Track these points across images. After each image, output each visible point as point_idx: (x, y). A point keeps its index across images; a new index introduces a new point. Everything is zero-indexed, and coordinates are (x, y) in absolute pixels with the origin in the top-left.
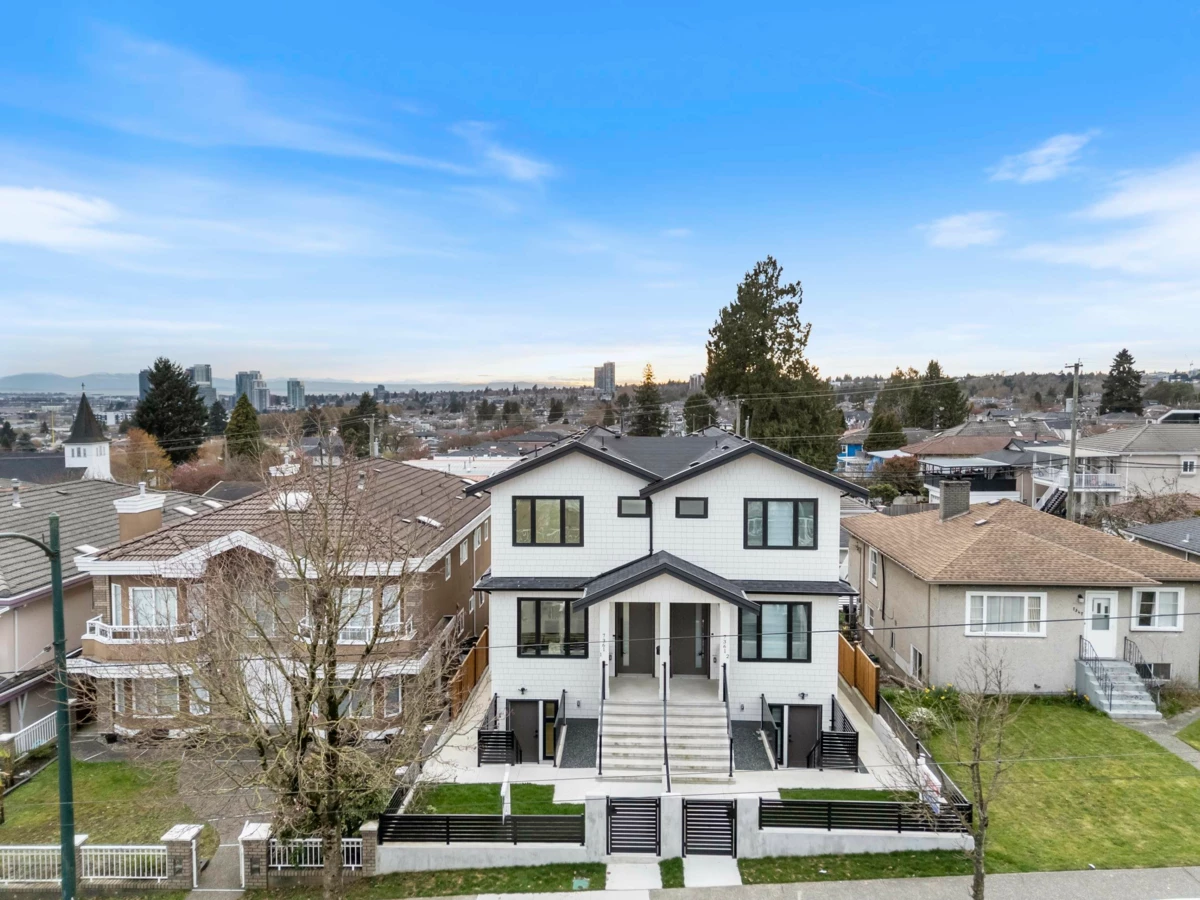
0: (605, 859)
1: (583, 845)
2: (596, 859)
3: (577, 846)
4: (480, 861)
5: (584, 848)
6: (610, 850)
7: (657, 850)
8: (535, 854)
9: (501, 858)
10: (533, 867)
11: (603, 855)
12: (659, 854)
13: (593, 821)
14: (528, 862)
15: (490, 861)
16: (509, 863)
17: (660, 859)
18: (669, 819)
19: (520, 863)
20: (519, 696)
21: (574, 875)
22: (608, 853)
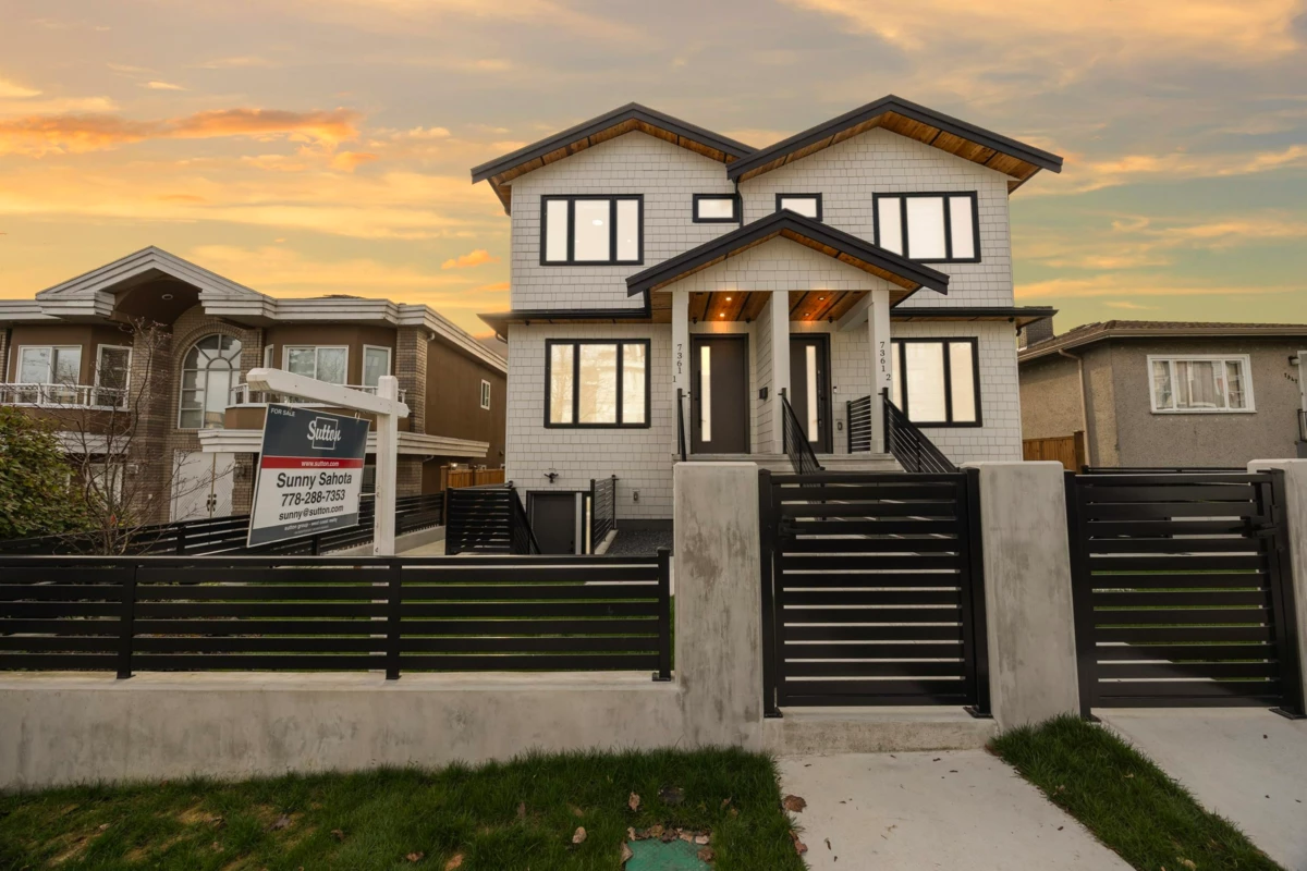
0: (761, 735)
1: (665, 676)
2: (721, 737)
3: (642, 679)
4: (237, 750)
5: (673, 687)
6: (779, 693)
7: (974, 694)
8: (463, 717)
9: (323, 733)
10: (456, 774)
11: (749, 716)
12: (982, 708)
13: (707, 570)
14: (436, 754)
15: (277, 748)
16: (357, 758)
17: (993, 727)
18: (1018, 553)
19: (398, 758)
20: (546, 486)
21: (631, 817)
22: (771, 712)
